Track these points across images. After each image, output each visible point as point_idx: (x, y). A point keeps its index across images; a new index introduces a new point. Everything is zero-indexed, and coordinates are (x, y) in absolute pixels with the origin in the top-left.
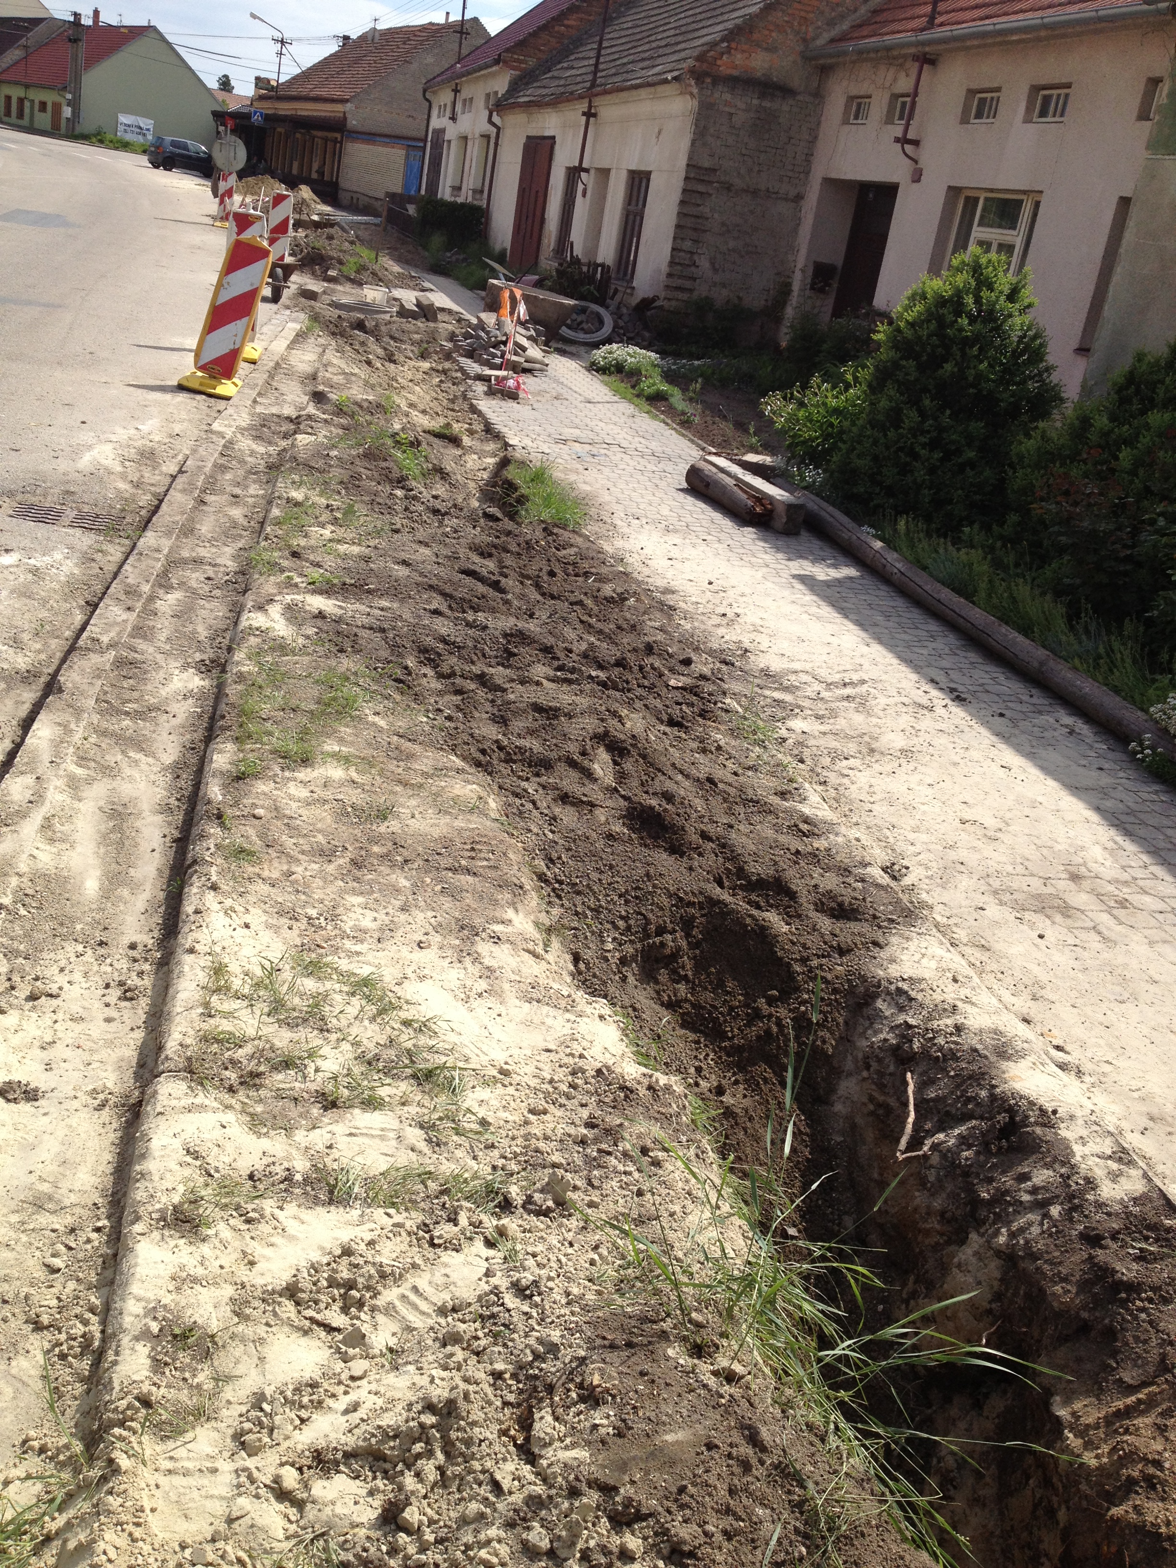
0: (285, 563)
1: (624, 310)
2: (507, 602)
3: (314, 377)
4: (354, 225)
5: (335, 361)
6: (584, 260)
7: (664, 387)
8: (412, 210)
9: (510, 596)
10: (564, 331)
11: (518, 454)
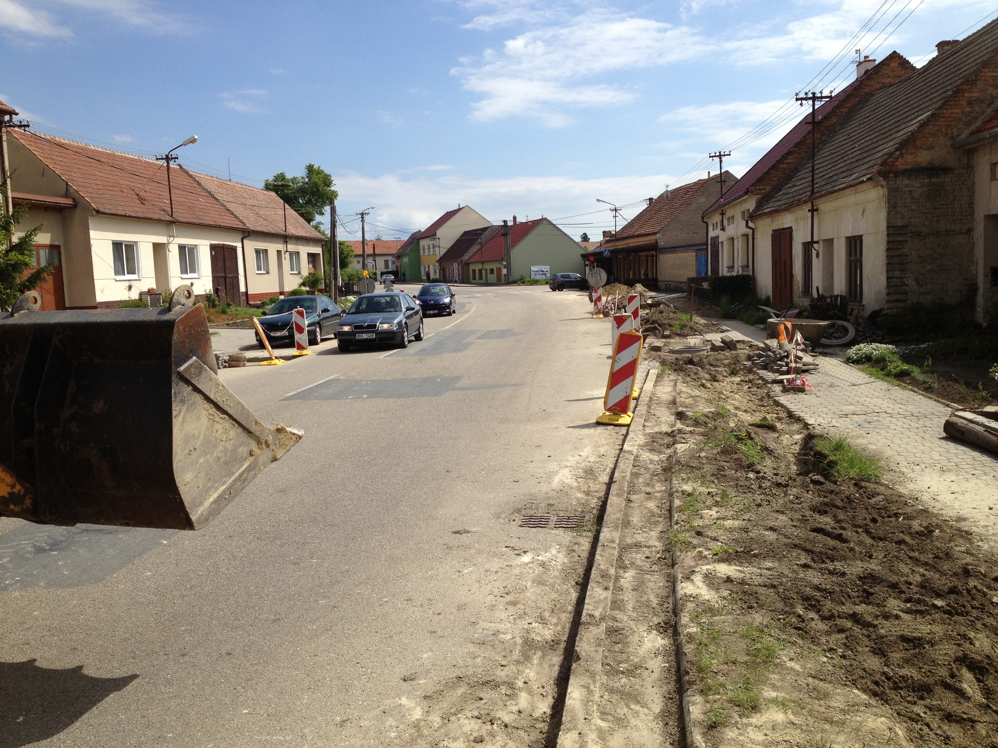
0: (695, 541)
1: (861, 320)
2: (852, 550)
3: (674, 402)
4: (669, 300)
5: (684, 389)
6: (826, 294)
7: (906, 367)
8: (705, 285)
9: (852, 545)
10: (823, 341)
11: (818, 431)
